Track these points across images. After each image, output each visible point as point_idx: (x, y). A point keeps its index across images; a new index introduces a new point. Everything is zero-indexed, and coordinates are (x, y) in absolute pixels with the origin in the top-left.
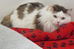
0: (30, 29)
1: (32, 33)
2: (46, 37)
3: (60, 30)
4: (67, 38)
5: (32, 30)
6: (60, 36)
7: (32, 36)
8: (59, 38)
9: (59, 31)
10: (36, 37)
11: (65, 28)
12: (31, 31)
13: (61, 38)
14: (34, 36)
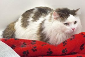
0: (32, 41)
1: (34, 45)
2: (49, 51)
3: (66, 42)
4: (76, 53)
5: (34, 41)
6: (66, 50)
7: (32, 49)
8: (65, 53)
9: (66, 44)
10: (36, 50)
11: (72, 40)
12: (33, 43)
13: (67, 53)
14: (34, 49)
